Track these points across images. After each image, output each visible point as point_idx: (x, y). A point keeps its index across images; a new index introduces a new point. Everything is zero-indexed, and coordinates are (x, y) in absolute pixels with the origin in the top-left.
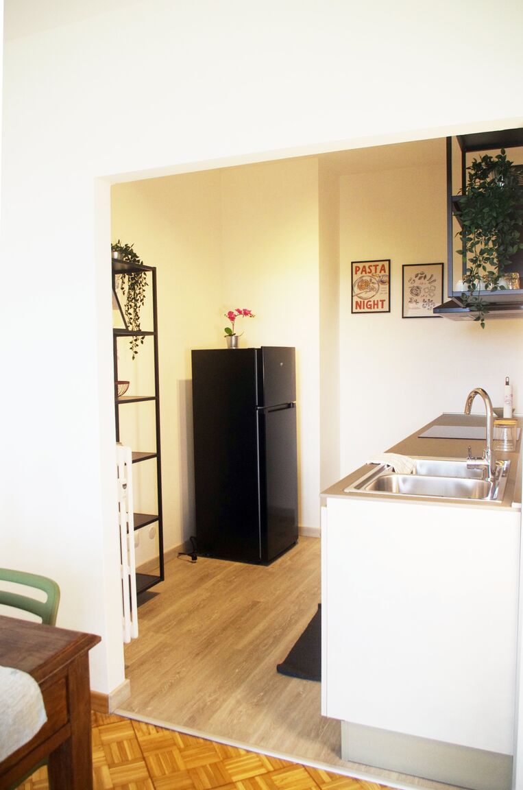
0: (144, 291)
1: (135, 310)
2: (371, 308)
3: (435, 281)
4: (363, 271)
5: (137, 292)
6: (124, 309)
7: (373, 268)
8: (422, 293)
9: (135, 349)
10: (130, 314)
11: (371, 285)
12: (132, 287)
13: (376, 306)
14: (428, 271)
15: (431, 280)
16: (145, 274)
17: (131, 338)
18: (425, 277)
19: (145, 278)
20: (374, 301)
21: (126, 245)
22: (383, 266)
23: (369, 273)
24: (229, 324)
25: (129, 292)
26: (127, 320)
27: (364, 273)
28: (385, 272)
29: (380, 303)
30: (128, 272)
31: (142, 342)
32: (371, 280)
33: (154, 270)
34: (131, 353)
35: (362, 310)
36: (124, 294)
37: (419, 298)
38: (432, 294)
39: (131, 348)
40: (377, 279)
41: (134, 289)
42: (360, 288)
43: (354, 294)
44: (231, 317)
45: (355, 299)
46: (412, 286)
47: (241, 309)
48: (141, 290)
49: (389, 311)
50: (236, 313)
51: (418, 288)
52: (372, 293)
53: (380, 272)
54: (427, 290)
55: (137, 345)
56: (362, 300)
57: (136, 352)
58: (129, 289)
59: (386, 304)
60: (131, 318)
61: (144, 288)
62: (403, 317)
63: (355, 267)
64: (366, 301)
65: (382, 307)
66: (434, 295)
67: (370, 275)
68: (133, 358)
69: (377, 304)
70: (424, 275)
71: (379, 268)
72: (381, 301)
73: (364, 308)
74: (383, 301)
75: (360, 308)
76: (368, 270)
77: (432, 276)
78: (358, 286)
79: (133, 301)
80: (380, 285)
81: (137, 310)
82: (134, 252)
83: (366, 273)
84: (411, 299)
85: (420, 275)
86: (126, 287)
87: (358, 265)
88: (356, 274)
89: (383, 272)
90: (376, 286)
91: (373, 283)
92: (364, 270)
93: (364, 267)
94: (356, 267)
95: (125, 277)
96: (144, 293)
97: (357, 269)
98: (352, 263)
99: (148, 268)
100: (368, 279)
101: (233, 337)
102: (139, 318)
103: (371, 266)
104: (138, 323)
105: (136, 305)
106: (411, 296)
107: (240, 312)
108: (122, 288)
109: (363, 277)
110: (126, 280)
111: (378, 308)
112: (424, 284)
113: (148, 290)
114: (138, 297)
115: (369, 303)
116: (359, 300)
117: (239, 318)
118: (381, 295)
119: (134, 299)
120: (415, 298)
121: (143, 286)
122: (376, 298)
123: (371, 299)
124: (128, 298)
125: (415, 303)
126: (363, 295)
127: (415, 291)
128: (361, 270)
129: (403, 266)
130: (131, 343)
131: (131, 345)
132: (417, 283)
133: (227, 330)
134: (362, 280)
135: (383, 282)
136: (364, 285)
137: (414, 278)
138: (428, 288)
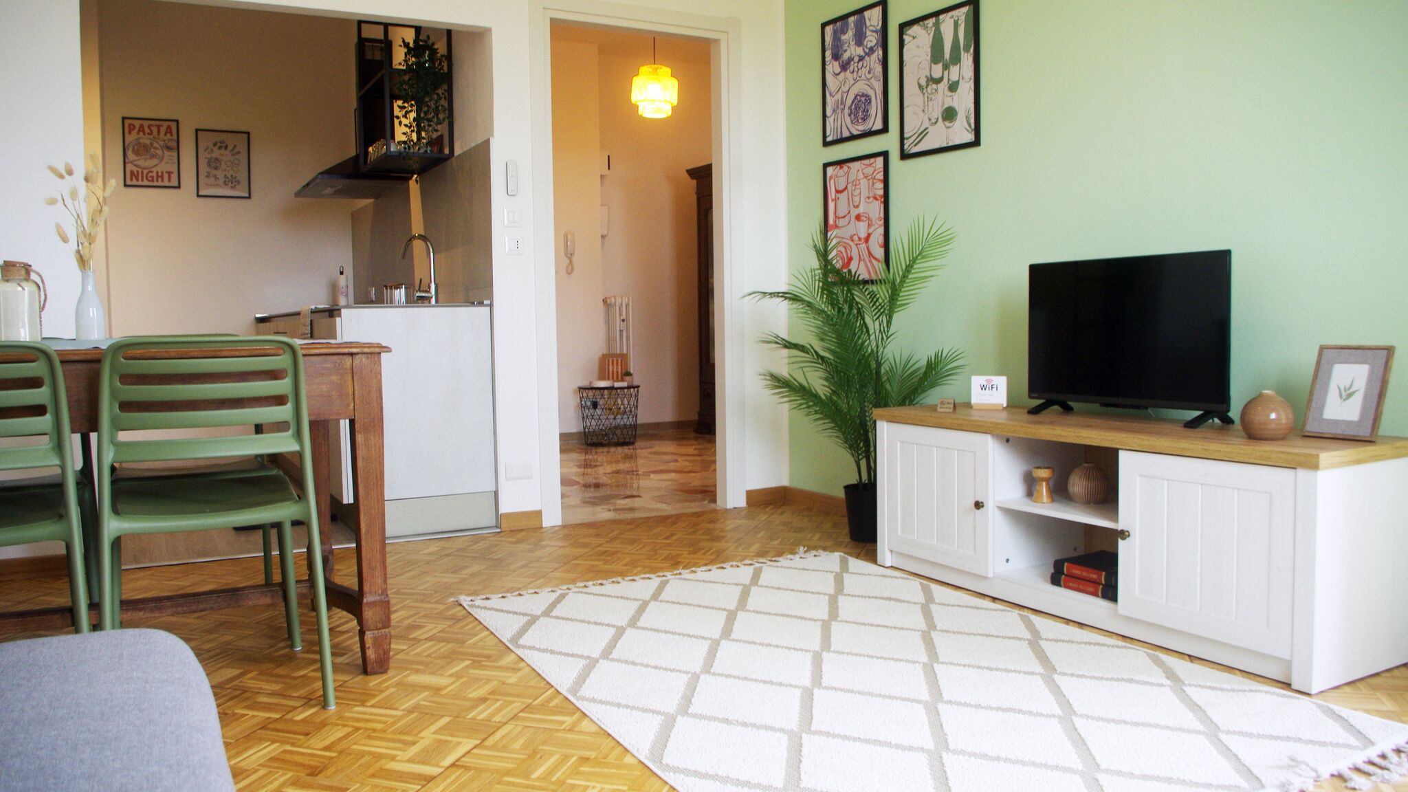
2: (153, 181)
3: (239, 153)
4: (139, 131)
7: (155, 130)
8: (223, 166)
11: (152, 150)
13: (160, 179)
14: (230, 140)
15: (235, 153)
18: (226, 147)
20: (157, 173)
22: (169, 127)
23: (148, 134)
27: (141, 133)
28: (172, 135)
29: (166, 176)
32: (152, 144)
35: (140, 183)
37: (220, 174)
38: (235, 169)
40: (161, 143)
42: (137, 153)
43: (127, 160)
45: (129, 167)
46: (209, 156)
49: (179, 187)
51: (217, 159)
52: (155, 161)
53: (165, 135)
54: (229, 163)
56: (140, 170)
59: (174, 176)
62: (198, 196)
63: (127, 124)
64: (145, 172)
65: (169, 181)
66: (239, 170)
67: (151, 137)
69: (162, 177)
70: (224, 145)
71: (163, 130)
72: (167, 172)
73: (142, 180)
74: (169, 173)
75: (137, 180)
76: (147, 130)
77: (235, 146)
78: (133, 150)
80: (165, 152)
83: (144, 134)
84: (208, 173)
85: (219, 145)
87: (131, 121)
88: (130, 133)
89: (168, 135)
90: (159, 152)
91: (156, 148)
92: (141, 129)
93: (142, 126)
94: (130, 125)
97: (132, 128)
98: (124, 119)
100: (148, 142)
103: (152, 126)
106: (208, 169)
109: (139, 139)
111: (162, 181)
112: (225, 156)
115: (150, 174)
116: (135, 169)
118: (167, 166)
120: (214, 172)
122: (160, 169)
123: (152, 170)
125: (213, 179)
126: (142, 163)
127: (214, 163)
128: (136, 130)
129: (197, 130)
132: (217, 153)
134: (140, 143)
135: (169, 148)
136: (142, 150)
137: (211, 146)
138: (230, 161)
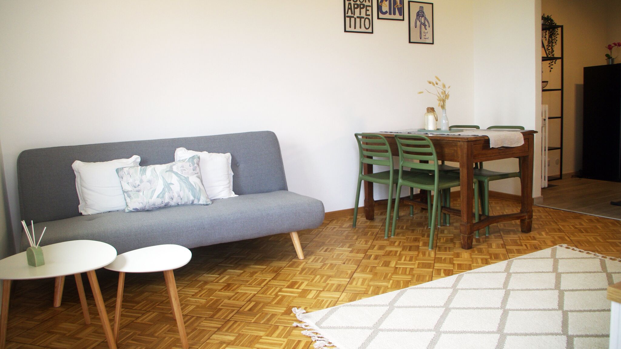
0: (557, 37)
1: (552, 48)
5: (553, 38)
6: (546, 47)
9: (552, 67)
10: (549, 50)
12: (550, 36)
16: (557, 29)
17: (549, 62)
19: (557, 31)
21: (548, 16)
24: (608, 52)
25: (549, 39)
26: (547, 53)
30: (549, 29)
31: (555, 63)
33: (562, 27)
34: (549, 69)
36: (546, 40)
39: (549, 67)
41: (551, 37)
44: (610, 48)
47: (616, 43)
48: (555, 38)
50: (613, 45)
55: (553, 65)
57: (552, 68)
58: (549, 37)
60: (550, 52)
61: (556, 36)
68: (550, 71)
79: (551, 43)
81: (553, 47)
82: (552, 18)
86: (547, 36)
95: (546, 32)
96: (557, 39)
99: (559, 26)
101: (610, 59)
102: (554, 51)
104: (553, 54)
105: (552, 45)
107: (615, 44)
108: (545, 37)
110: (547, 33)
113: (559, 38)
114: (553, 41)
117: (615, 49)
119: (551, 42)
121: (556, 35)
124: (548, 42)
130: (549, 64)
131: (549, 65)
133: (607, 55)
